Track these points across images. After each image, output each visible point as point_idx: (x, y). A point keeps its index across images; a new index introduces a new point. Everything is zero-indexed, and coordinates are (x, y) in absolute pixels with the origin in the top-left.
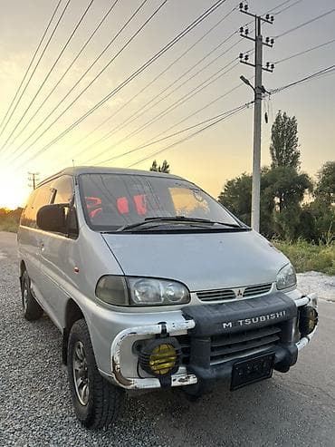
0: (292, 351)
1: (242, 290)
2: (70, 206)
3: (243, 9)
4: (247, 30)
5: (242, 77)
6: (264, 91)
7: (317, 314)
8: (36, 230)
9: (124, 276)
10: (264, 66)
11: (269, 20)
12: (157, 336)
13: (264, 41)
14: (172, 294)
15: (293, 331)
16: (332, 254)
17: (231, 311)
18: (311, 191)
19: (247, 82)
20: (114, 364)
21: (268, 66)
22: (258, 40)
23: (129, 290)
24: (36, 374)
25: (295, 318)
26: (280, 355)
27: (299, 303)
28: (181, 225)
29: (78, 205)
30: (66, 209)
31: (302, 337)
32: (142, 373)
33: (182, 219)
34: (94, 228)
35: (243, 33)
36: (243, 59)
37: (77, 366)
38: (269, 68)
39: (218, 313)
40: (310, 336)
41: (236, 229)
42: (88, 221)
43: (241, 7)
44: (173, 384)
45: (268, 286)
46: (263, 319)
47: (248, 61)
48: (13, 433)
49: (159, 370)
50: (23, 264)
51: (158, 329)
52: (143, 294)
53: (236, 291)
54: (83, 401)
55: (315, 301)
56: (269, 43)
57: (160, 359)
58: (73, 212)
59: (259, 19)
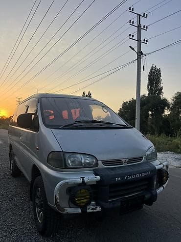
0: (154, 194)
1: (127, 160)
2: (35, 114)
3: (131, 10)
4: (133, 22)
5: (130, 47)
6: (142, 54)
7: (168, 174)
8: (17, 128)
9: (62, 152)
10: (142, 41)
11: (145, 16)
12: (79, 185)
13: (142, 27)
14: (88, 162)
15: (155, 183)
16: (179, 142)
17: (120, 172)
18: (168, 108)
19: (133, 49)
20: (56, 200)
21: (144, 40)
22: (139, 27)
23: (65, 159)
24: (16, 206)
25: (156, 176)
26: (147, 196)
27: (157, 167)
28: (95, 125)
29: (39, 114)
30: (33, 116)
31: (160, 186)
32: (72, 205)
33: (96, 121)
34: (47, 126)
35: (131, 23)
36: (131, 37)
37: (37, 201)
38: (145, 42)
39: (113, 173)
40: (164, 186)
41: (124, 127)
42: (44, 123)
43: (130, 9)
44: (88, 211)
45: (141, 158)
46: (138, 176)
47: (133, 38)
48: (2, 238)
49: (80, 203)
50: (11, 146)
51: (80, 181)
52: (72, 162)
53: (123, 161)
54: (40, 221)
55: (167, 166)
56: (145, 29)
57: (81, 197)
58: (37, 118)
59: (140, 15)
